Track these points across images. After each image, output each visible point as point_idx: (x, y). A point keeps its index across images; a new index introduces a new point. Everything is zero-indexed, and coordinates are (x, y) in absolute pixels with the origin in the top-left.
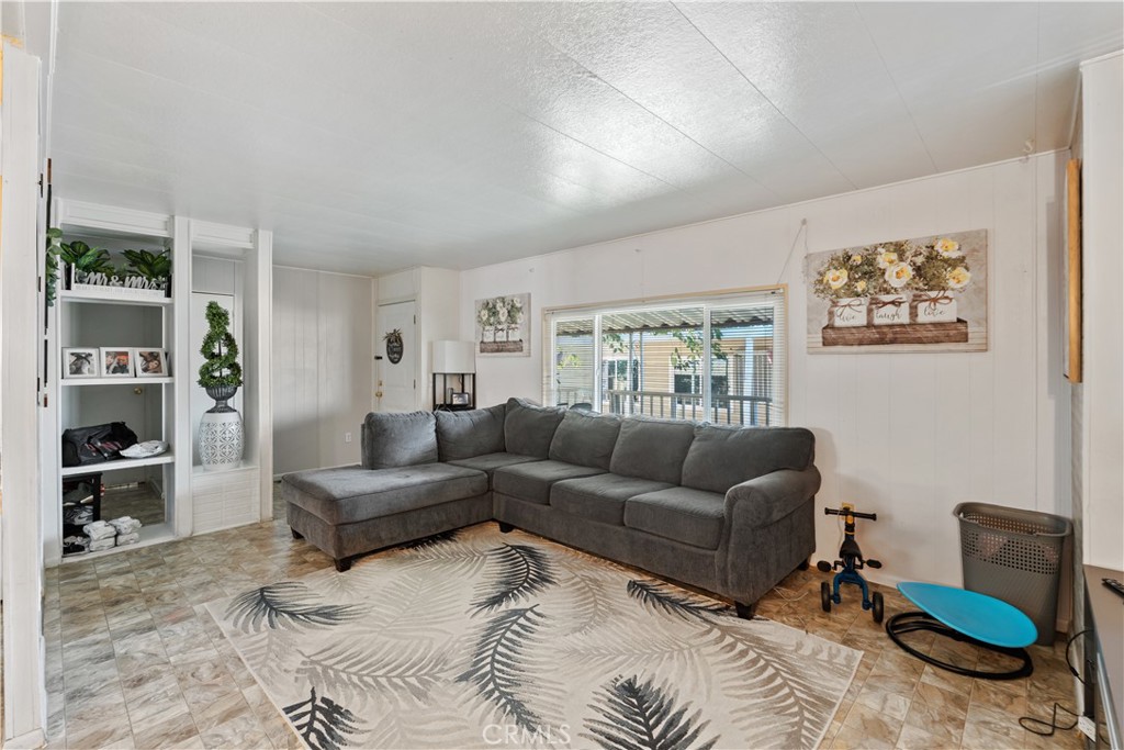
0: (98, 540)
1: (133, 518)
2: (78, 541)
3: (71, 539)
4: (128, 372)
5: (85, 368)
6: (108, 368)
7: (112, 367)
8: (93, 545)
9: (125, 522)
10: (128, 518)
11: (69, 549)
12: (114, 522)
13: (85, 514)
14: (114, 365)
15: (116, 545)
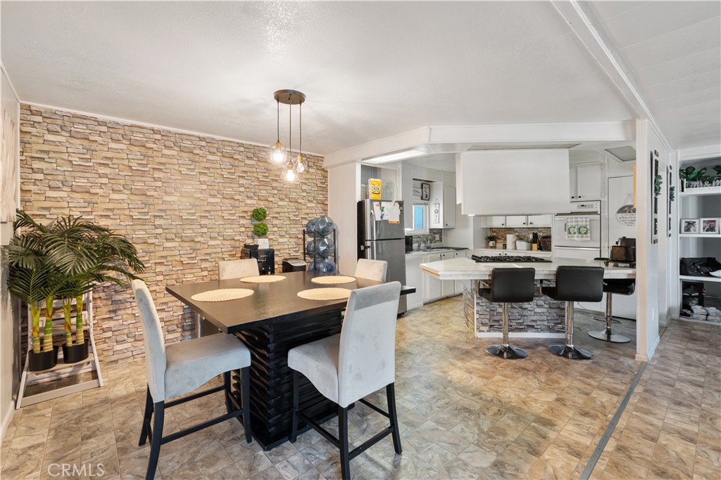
0: (697, 314)
1: (717, 308)
2: (689, 312)
3: (685, 310)
4: (715, 231)
5: (692, 229)
6: (704, 229)
7: (706, 228)
8: (695, 316)
9: (712, 310)
10: (715, 308)
11: (682, 314)
12: (707, 308)
13: (694, 302)
14: (708, 227)
15: (706, 320)
